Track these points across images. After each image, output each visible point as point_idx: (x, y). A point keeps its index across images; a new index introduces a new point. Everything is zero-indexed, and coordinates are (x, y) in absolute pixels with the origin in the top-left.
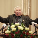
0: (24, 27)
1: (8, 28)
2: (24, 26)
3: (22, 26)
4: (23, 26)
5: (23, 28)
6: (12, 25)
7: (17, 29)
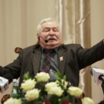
0: (65, 86)
1: (15, 91)
2: (66, 83)
3: (60, 81)
4: (62, 81)
5: (62, 87)
6: (26, 79)
7: (44, 92)
